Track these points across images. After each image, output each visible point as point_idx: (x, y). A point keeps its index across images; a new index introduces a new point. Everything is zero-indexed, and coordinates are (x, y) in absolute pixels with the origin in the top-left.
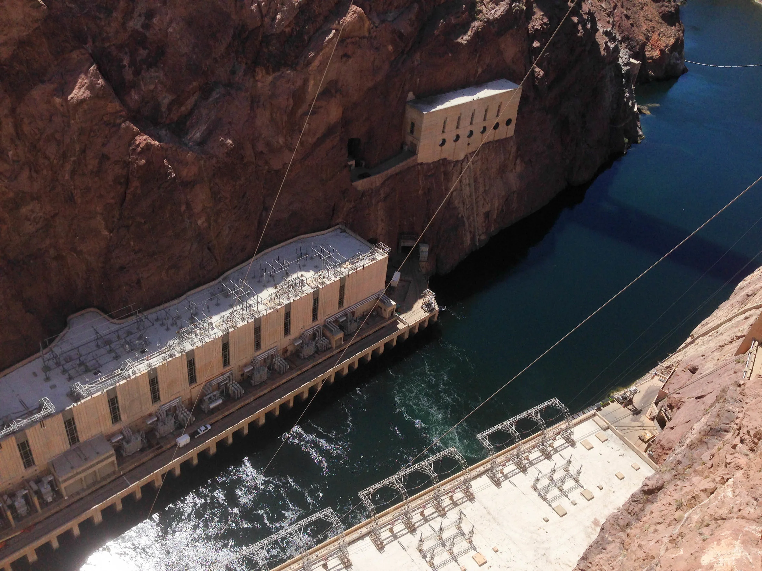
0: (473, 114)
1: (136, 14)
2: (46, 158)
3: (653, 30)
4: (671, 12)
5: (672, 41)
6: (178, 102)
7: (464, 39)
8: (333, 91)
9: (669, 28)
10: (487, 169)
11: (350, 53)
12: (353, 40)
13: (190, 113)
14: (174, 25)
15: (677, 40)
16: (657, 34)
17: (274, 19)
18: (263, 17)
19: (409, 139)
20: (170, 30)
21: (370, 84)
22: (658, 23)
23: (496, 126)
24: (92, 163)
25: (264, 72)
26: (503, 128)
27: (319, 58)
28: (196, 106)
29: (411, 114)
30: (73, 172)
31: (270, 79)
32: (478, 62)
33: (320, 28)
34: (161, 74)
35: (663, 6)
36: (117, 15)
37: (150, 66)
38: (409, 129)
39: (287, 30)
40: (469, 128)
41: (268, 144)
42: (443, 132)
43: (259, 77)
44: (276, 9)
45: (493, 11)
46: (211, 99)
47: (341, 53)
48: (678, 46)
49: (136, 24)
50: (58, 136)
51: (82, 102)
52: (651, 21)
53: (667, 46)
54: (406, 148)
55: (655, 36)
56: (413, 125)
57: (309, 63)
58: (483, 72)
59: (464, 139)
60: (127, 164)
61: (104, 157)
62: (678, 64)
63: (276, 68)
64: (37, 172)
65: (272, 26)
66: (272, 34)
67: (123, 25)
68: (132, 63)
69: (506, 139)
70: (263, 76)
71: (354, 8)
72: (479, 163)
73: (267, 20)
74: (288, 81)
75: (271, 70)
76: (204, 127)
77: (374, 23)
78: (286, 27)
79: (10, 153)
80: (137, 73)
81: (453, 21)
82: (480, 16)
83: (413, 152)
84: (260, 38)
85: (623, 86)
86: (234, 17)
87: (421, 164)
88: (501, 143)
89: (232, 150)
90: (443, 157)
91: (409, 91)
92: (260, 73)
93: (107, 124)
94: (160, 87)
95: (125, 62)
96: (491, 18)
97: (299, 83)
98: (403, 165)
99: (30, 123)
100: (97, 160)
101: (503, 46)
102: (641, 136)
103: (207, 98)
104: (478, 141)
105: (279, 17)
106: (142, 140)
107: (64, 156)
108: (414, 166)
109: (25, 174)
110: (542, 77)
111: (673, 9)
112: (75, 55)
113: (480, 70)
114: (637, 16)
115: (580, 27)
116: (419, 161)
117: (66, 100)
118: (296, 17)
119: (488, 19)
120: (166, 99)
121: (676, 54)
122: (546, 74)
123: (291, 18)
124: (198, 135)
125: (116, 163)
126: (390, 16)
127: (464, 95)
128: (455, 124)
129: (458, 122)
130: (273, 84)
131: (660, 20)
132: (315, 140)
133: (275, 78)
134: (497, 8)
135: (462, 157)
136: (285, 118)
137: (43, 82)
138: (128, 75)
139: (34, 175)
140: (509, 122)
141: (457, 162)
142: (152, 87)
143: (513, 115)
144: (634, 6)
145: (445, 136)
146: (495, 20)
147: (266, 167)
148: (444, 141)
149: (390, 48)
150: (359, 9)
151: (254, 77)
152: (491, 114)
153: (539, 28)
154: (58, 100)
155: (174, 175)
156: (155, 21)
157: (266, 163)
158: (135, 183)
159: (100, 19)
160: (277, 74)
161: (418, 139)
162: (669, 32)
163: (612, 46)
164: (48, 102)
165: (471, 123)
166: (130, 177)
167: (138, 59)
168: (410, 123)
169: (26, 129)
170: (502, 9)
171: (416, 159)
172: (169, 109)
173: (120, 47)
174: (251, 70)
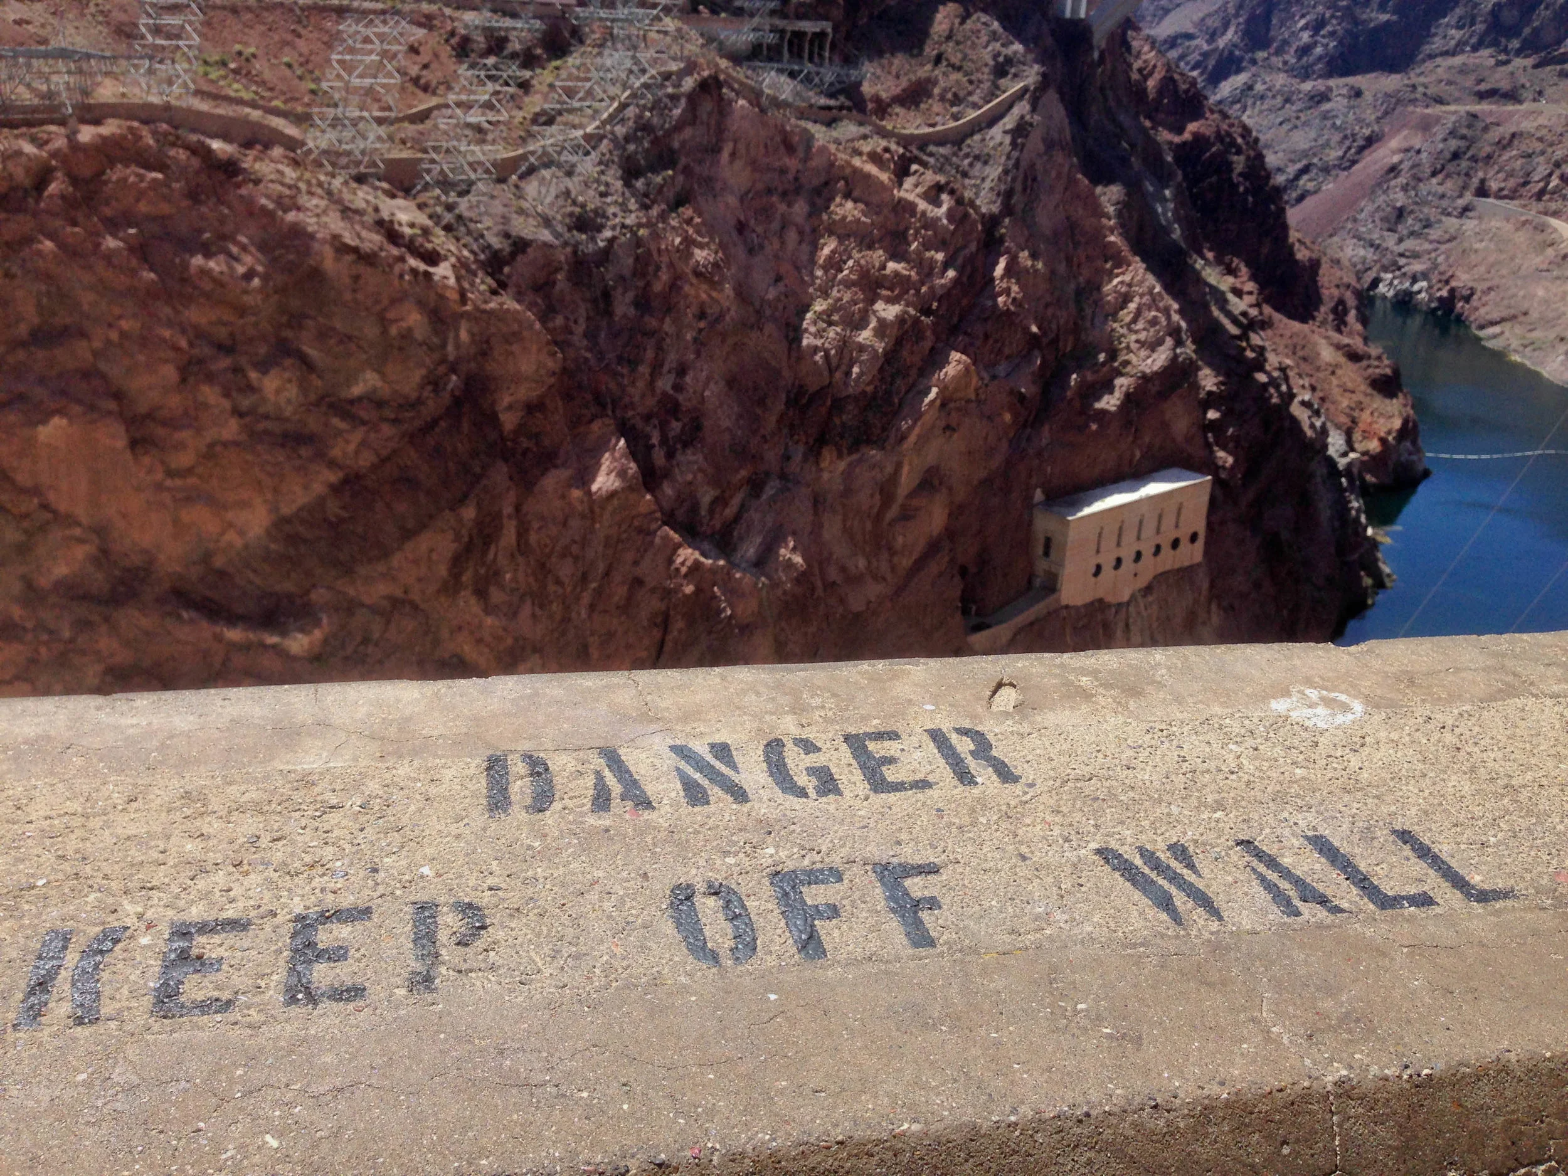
0: (1141, 522)
1: (666, 368)
2: (558, 582)
3: (1360, 406)
4: (1385, 376)
5: (1397, 423)
6: (720, 501)
7: (1110, 402)
8: (936, 482)
9: (1387, 401)
10: (1168, 619)
11: (954, 425)
12: (958, 404)
13: (737, 518)
14: (712, 385)
15: (1406, 422)
16: (1368, 412)
17: (848, 373)
18: (831, 372)
19: (1042, 565)
20: (707, 393)
21: (983, 474)
22: (1366, 395)
23: (1175, 544)
24: (620, 592)
25: (835, 453)
26: (1185, 545)
27: (917, 430)
28: (743, 507)
29: (1043, 523)
30: (592, 607)
31: (842, 465)
32: (1133, 442)
33: (913, 385)
34: (700, 457)
35: (1369, 366)
36: (644, 369)
37: (685, 445)
38: (1040, 550)
39: (870, 389)
40: (1136, 547)
41: (843, 569)
42: (1098, 551)
43: (824, 464)
44: (851, 358)
45: (1149, 361)
46: (764, 497)
47: (943, 424)
48: (1407, 431)
49: (665, 384)
50: (575, 549)
51: (613, 495)
52: (1353, 392)
53: (1389, 433)
54: (1037, 582)
55: (1365, 417)
56: (1048, 543)
57: (903, 438)
58: (1142, 456)
59: (1128, 565)
60: (667, 593)
61: (638, 582)
62: (1413, 462)
63: (854, 447)
64: (541, 607)
65: (846, 384)
66: (848, 397)
67: (651, 384)
68: (664, 441)
69: (1191, 567)
70: (831, 462)
71: (955, 356)
72: (1155, 607)
73: (838, 375)
74: (873, 467)
75: (845, 451)
76: (758, 540)
77: (982, 379)
78: (868, 384)
79: (508, 576)
80: (670, 455)
81: (1090, 377)
82: (1128, 369)
83: (1051, 586)
84: (829, 403)
85: (1345, 490)
86: (786, 373)
87: (1067, 607)
88: (1184, 574)
89: (804, 573)
90: (1098, 596)
91: (1036, 487)
92: (828, 455)
93: (640, 530)
94: (700, 476)
95: (655, 440)
96: (1148, 371)
97: (889, 469)
98: (1038, 609)
99: (540, 528)
100: (626, 588)
101: (1168, 416)
102: (1389, 575)
103: (758, 496)
104: (1150, 568)
105: (856, 370)
106: (687, 555)
107: (584, 578)
108: (1056, 611)
109: (527, 610)
110: (1233, 467)
111: (1388, 371)
112: (596, 426)
113: (1138, 454)
114: (1326, 386)
115: (1272, 390)
116: (1064, 602)
117: (589, 493)
118: (881, 370)
119: (1143, 373)
120: (706, 496)
121: (1408, 444)
122: (1236, 461)
123: (875, 372)
124: (752, 551)
125: (653, 590)
126: (1002, 369)
127: (1121, 492)
128: (1114, 539)
129: (1120, 535)
130: (848, 475)
131: (1369, 390)
132: (911, 562)
133: (850, 465)
134: (1155, 356)
135: (1126, 598)
136: (869, 526)
137: (556, 467)
138: (659, 457)
139: (538, 612)
140: (1194, 538)
141: (1120, 604)
142: (690, 477)
143: (1200, 525)
144: (1318, 369)
145: (1100, 560)
146: (1156, 373)
147: (841, 610)
148: (1099, 568)
149: (1008, 417)
150: (964, 357)
151: (817, 463)
152: (1169, 521)
153: (1214, 389)
154: (576, 493)
155: (729, 612)
156: (688, 379)
157: (842, 601)
158: (679, 624)
159: (622, 376)
160: (855, 457)
161: (1061, 564)
162: (1389, 409)
163: (1318, 424)
164: (563, 497)
165: (1139, 538)
166: (672, 613)
167: (671, 434)
168: (1042, 541)
169: (533, 538)
170: (1163, 357)
171: (1058, 600)
172: (711, 511)
173: (647, 418)
174: (814, 451)
